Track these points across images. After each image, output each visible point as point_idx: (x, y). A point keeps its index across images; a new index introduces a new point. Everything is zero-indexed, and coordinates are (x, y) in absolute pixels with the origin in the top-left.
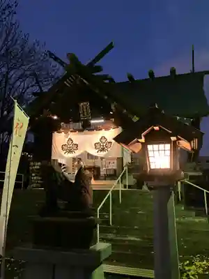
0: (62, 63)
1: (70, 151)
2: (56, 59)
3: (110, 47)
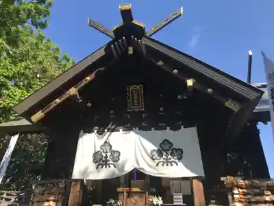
1: (107, 164)
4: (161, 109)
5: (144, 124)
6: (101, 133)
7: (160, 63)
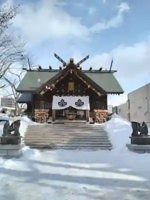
0: (62, 61)
2: (58, 58)
4: (79, 90)
6: (60, 96)
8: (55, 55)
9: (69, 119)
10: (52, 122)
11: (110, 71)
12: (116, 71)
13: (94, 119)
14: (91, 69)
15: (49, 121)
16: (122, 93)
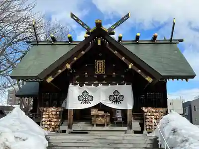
1: (86, 102)
2: (78, 20)
3: (127, 16)
4: (114, 73)
5: (104, 82)
6: (81, 86)
7: (116, 52)
8: (72, 16)
9: (97, 125)
10: (68, 131)
11: (171, 40)
12: (181, 41)
13: (142, 125)
14: (138, 38)
15: (62, 128)
16: (193, 77)
